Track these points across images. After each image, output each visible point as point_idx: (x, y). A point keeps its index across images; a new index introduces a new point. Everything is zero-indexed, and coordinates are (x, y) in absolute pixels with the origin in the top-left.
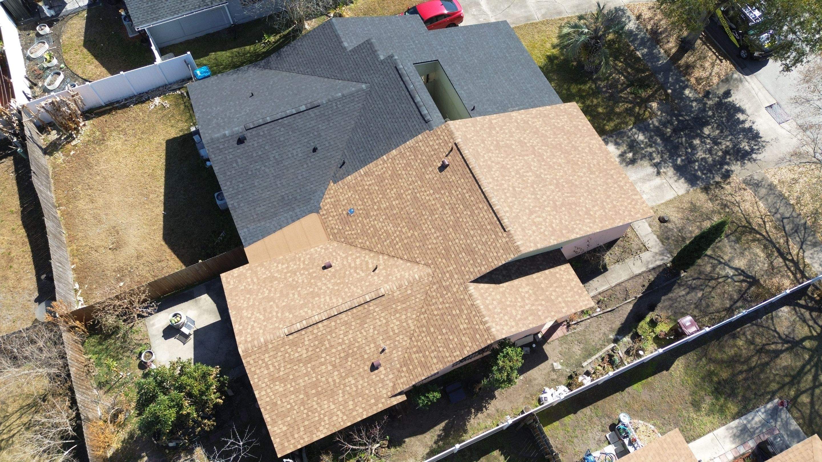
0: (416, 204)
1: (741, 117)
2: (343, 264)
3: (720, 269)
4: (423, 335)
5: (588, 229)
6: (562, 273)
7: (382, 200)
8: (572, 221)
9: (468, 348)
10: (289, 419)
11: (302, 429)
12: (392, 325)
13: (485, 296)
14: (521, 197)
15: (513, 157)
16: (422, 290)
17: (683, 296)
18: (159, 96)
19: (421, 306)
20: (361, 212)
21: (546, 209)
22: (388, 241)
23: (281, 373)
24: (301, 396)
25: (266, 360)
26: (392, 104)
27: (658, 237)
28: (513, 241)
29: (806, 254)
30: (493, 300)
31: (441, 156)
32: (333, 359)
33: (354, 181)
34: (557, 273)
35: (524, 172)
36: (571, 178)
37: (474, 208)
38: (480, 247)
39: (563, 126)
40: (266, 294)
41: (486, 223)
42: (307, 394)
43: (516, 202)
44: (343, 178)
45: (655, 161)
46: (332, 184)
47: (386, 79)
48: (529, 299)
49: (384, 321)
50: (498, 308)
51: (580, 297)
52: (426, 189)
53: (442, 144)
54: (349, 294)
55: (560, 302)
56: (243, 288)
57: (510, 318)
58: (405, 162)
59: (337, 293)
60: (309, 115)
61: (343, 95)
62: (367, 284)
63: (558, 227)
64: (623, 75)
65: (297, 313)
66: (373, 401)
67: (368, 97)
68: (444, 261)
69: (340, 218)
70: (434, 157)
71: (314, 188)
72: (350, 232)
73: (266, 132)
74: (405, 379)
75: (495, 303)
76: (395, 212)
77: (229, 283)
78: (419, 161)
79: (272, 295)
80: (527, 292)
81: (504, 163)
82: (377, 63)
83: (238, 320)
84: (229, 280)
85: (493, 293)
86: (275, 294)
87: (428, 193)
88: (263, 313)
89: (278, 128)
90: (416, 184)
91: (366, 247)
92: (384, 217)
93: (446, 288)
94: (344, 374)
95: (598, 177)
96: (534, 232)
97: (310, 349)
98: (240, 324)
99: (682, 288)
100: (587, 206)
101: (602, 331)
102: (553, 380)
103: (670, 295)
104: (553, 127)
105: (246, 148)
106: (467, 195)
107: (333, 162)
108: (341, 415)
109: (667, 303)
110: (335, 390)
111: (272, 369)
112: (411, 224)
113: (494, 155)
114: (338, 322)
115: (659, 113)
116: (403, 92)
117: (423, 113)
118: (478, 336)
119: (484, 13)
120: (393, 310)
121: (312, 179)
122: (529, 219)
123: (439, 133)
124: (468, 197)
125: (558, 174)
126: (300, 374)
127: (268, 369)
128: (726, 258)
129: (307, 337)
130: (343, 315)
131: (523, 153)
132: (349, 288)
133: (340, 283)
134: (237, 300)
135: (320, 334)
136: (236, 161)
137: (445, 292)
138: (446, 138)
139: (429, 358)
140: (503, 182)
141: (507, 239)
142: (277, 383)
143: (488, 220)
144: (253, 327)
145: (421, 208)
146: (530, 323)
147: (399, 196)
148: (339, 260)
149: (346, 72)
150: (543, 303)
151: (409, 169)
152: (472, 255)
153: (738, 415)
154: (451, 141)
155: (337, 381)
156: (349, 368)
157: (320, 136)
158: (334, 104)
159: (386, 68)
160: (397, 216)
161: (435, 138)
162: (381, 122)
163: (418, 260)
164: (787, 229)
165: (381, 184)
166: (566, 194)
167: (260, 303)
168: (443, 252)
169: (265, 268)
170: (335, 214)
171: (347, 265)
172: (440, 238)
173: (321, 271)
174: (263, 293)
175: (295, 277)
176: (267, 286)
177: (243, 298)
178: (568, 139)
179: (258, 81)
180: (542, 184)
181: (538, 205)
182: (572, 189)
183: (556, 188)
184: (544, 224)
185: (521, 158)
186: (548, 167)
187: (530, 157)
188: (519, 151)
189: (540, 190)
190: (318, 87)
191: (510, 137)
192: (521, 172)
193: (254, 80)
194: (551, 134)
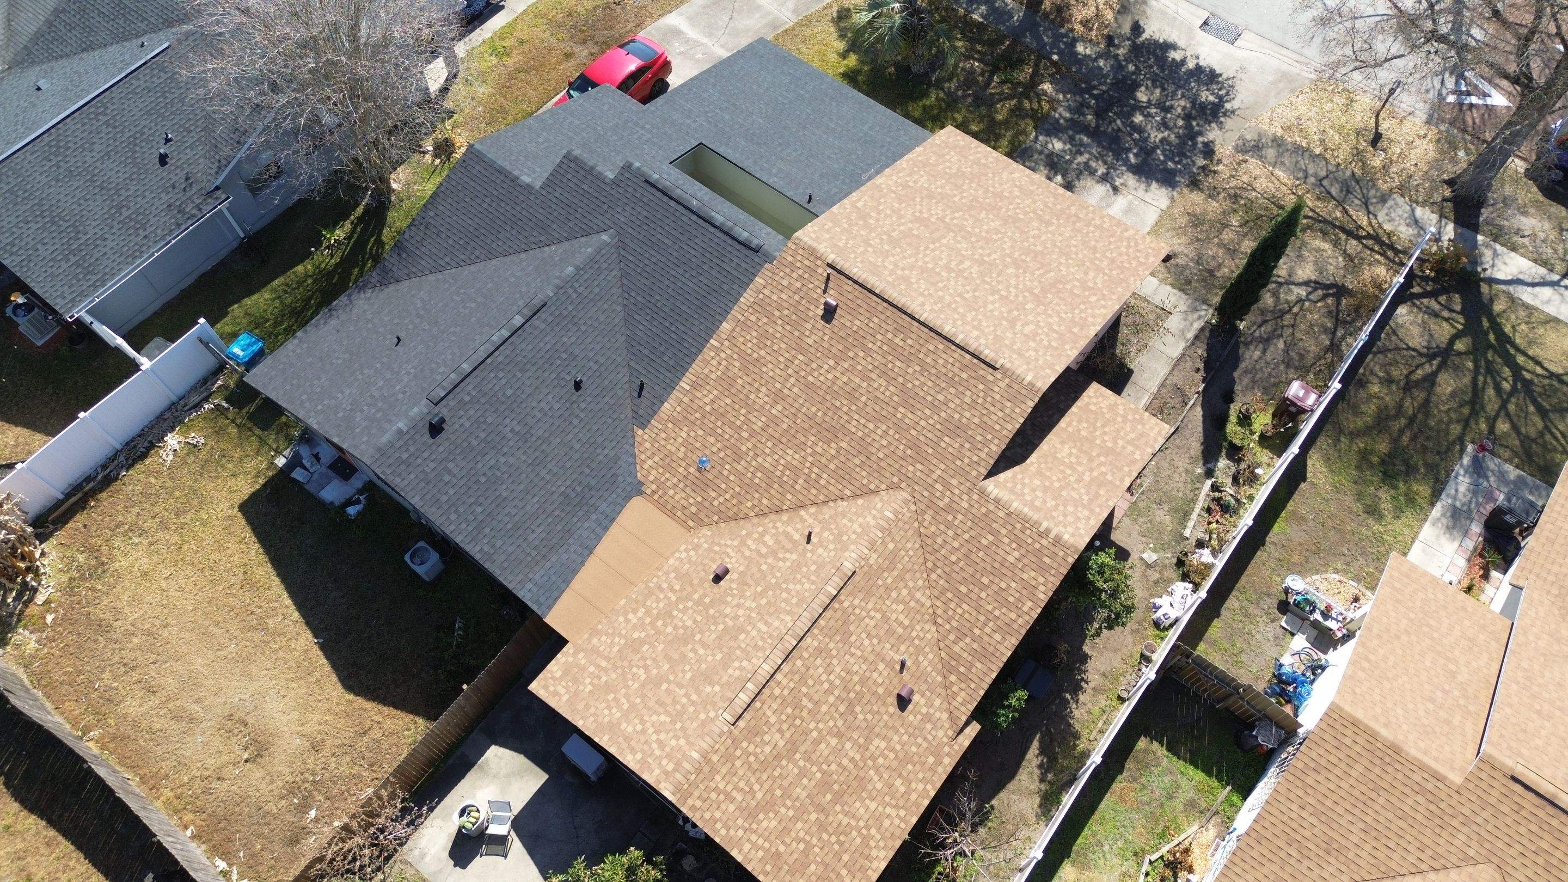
0: (815, 396)
1: (1176, 55)
2: (745, 558)
3: (1286, 293)
4: (952, 605)
5: (1103, 311)
6: (1095, 400)
7: (750, 416)
8: (1073, 309)
9: (1042, 588)
10: (813, 867)
11: (844, 872)
12: (894, 616)
14: (981, 304)
15: (926, 249)
16: (910, 533)
17: (1260, 358)
18: (172, 429)
19: (921, 560)
20: (722, 454)
21: (1027, 307)
22: (801, 481)
23: (759, 795)
24: (813, 817)
25: (721, 786)
26: (676, 247)
27: (1173, 286)
28: (1018, 380)
29: (1380, 219)
30: (1034, 490)
31: (815, 296)
32: (831, 723)
33: (679, 409)
34: (1088, 404)
35: (958, 265)
36: (1026, 244)
37: (921, 356)
38: (967, 414)
39: (959, 169)
40: (643, 677)
41: (957, 371)
42: (821, 809)
43: (980, 317)
44: (655, 413)
45: (1100, 173)
46: (640, 432)
47: (639, 209)
48: (1080, 464)
49: (878, 616)
50: (1048, 500)
51: (1144, 425)
52: (819, 362)
53: (806, 276)
54: (794, 601)
55: (1123, 447)
56: (590, 688)
57: (1076, 506)
58: (754, 334)
59: (772, 609)
60: (536, 328)
61: (578, 269)
62: (813, 568)
63: (1063, 328)
64: (975, 59)
65: (725, 679)
66: (931, 760)
67: (623, 253)
68: (919, 466)
69: (688, 483)
70: (804, 302)
71: (612, 454)
72: (721, 499)
73: (474, 393)
74: (963, 694)
75: (1038, 494)
76: (785, 426)
77: (556, 693)
78: (779, 322)
79: (655, 672)
80: (1070, 454)
81: (920, 263)
82: (608, 189)
83: (624, 745)
84: (552, 689)
85: (1027, 481)
86: (659, 667)
87: (826, 367)
88: (661, 710)
89: (492, 375)
90: (797, 362)
91: (767, 510)
92: (769, 444)
93: (949, 509)
94: (861, 741)
95: (1059, 226)
96: (1036, 351)
97: (785, 727)
98: (633, 751)
99: (1252, 347)
100: (1077, 277)
101: (1181, 469)
102: (1156, 582)
103: (1243, 365)
104: (946, 177)
105: (453, 438)
106: (897, 340)
107: (620, 393)
108: (893, 812)
109: (1246, 381)
110: (862, 774)
111: (739, 797)
112: (826, 433)
113: (897, 257)
114: (806, 655)
115: (1061, 97)
116: (684, 218)
117: (741, 239)
118: (1047, 560)
119: (697, 44)
120: (882, 590)
121: (600, 440)
122: (1015, 334)
123: (790, 259)
124: (901, 344)
125: (1005, 246)
126: (790, 779)
127: (733, 800)
129: (769, 709)
130: (808, 640)
131: (934, 236)
132: (787, 590)
133: (765, 591)
134: (594, 715)
135: (786, 692)
136: (445, 468)
137: (950, 518)
138: (807, 262)
139: (986, 638)
140: (940, 293)
141: (1007, 381)
142: (761, 816)
143: (957, 364)
144: (661, 744)
145: (828, 397)
146: (1107, 500)
147: (778, 396)
148: (733, 554)
149: (555, 226)
150: (1102, 459)
151: (769, 343)
152: (962, 434)
153: (1436, 495)
154: (819, 263)
155: (858, 757)
156: (864, 725)
157: (574, 358)
158: (570, 291)
159: (630, 190)
160: (793, 432)
161: (788, 271)
162: (672, 286)
163: (872, 487)
164: (1334, 193)
165: (734, 391)
166: (1037, 272)
167: (643, 697)
168: (909, 452)
169: (607, 634)
170: (675, 480)
171: (754, 555)
172: (891, 432)
173: (716, 588)
174: (635, 677)
175: (676, 621)
176: (633, 663)
177: (604, 705)
178: (980, 186)
179: (390, 312)
180: (995, 272)
181: (1012, 307)
182: (1040, 259)
183: (1017, 269)
184: (1040, 332)
185: (937, 245)
186: (984, 242)
187: (949, 237)
188: (927, 235)
189: (999, 283)
190: (519, 274)
191: (900, 218)
192: (952, 266)
193: (380, 313)
194: (952, 190)
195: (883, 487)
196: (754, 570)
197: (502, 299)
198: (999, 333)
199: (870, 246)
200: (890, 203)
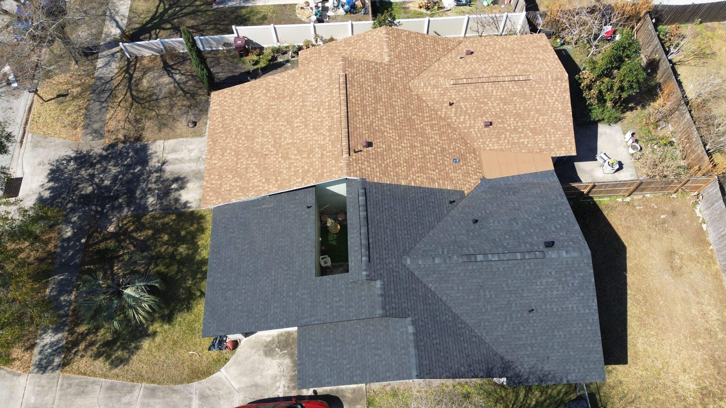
0: (402, 133)
1: (47, 194)
2: (475, 121)
3: (182, 80)
4: (431, 56)
7: (427, 153)
8: (286, 84)
10: (535, 45)
12: (451, 67)
13: (379, 55)
14: (316, 103)
15: (303, 141)
16: (421, 77)
19: (426, 71)
20: (448, 156)
21: (301, 93)
22: (434, 122)
24: (525, 51)
25: (548, 68)
26: (388, 226)
31: (365, 154)
32: (499, 61)
33: (446, 182)
35: (300, 126)
36: (261, 123)
37: (359, 102)
39: (233, 177)
40: (541, 118)
41: (356, 88)
42: (521, 51)
43: (324, 97)
44: (455, 191)
45: (157, 175)
46: (466, 192)
47: (384, 256)
49: (456, 69)
50: (373, 47)
52: (389, 138)
53: (360, 162)
54: (478, 90)
56: (559, 133)
57: (368, 40)
58: (397, 170)
59: (487, 94)
60: (474, 250)
61: (434, 258)
62: (461, 93)
63: (301, 78)
65: (520, 89)
67: (408, 250)
68: (398, 85)
69: (466, 162)
70: (371, 157)
71: (483, 194)
72: (461, 147)
73: (523, 245)
74: (451, 43)
75: (374, 50)
76: (420, 138)
77: (570, 143)
78: (386, 162)
79: (536, 115)
81: (314, 134)
82: (386, 279)
83: (565, 102)
84: (570, 146)
85: (372, 57)
86: (534, 115)
87: (389, 135)
88: (546, 101)
89: (509, 246)
90: (395, 147)
91: (452, 129)
92: (431, 140)
93: (403, 69)
94: (493, 54)
95: (236, 126)
96: (323, 73)
97: (514, 67)
98: (565, 98)
99: (219, 77)
100: (264, 97)
103: (230, 75)
104: (243, 177)
105: (545, 237)
106: (360, 114)
107: (460, 209)
109: (237, 70)
110: (501, 50)
112: (411, 122)
113: (319, 142)
115: (114, 219)
116: (373, 231)
117: (364, 198)
118: (396, 35)
120: (448, 73)
121: (483, 201)
122: (321, 84)
123: (358, 172)
124: (360, 112)
125: (270, 126)
126: (524, 59)
127: (547, 65)
128: (172, 86)
131: (290, 146)
133: (482, 103)
136: (556, 229)
137: (406, 68)
138: (355, 165)
140: (324, 116)
142: (541, 58)
143: (353, 88)
144: (555, 91)
145: (399, 128)
147: (413, 147)
148: (477, 127)
149: (420, 294)
151: (396, 162)
154: (351, 160)
155: (498, 52)
156: (489, 56)
157: (468, 231)
159: (379, 267)
160: (420, 134)
161: (363, 171)
162: (404, 217)
163: (416, 97)
165: (423, 165)
166: (276, 107)
167: (547, 111)
168: (396, 91)
169: (538, 145)
170: (470, 168)
171: (471, 119)
172: (394, 100)
173: (494, 121)
174: (543, 120)
175: (515, 125)
176: (540, 126)
177: (560, 122)
178: (237, 164)
179: (519, 339)
180: (291, 116)
181: (306, 96)
182: (266, 113)
183: (281, 113)
184: (311, 80)
185: (295, 141)
186: (275, 133)
187: (285, 142)
188: (293, 148)
189: (296, 110)
190: (456, 288)
191: (292, 163)
192: (303, 127)
193: (524, 345)
194: (251, 168)
195: (413, 93)
196: (477, 114)
197: (474, 281)
198: (327, 87)
199: (322, 154)
200: (286, 174)
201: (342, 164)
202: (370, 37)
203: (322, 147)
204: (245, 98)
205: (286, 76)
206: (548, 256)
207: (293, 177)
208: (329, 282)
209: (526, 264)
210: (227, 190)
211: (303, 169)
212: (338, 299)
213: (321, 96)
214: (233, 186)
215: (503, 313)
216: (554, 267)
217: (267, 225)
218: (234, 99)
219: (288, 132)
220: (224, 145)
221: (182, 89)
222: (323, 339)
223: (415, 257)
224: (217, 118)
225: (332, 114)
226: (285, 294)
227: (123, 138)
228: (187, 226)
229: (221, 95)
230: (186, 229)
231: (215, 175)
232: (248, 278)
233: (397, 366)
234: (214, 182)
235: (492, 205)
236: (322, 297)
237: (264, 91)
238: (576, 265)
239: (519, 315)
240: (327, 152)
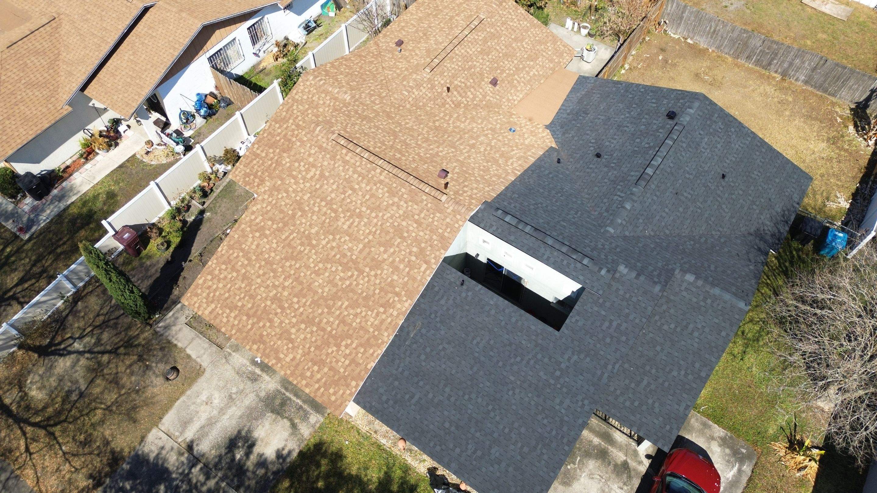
0: (449, 143)
2: (481, 88)
3: (90, 343)
4: (374, 70)
7: (488, 142)
8: (276, 204)
13: (332, 100)
14: (341, 186)
15: (375, 232)
16: (394, 89)
18: (849, 209)
19: (389, 83)
20: (502, 131)
21: (309, 195)
22: (455, 116)
26: (556, 220)
27: (176, 346)
30: (324, 104)
31: (454, 182)
33: (533, 151)
35: (352, 223)
36: (297, 266)
38: (358, 122)
40: (524, 43)
43: (343, 174)
44: (547, 151)
46: (554, 145)
47: (592, 244)
49: (412, 61)
50: (317, 99)
52: (448, 155)
53: (461, 192)
54: (454, 60)
56: (549, 45)
58: (492, 173)
59: (465, 58)
61: (622, 208)
62: (446, 74)
63: (287, 182)
65: (485, 33)
66: (388, 34)
68: (388, 110)
69: (519, 125)
70: (461, 181)
72: (499, 117)
73: (658, 134)
75: (321, 102)
76: (467, 135)
77: (564, 46)
78: (476, 175)
79: (519, 44)
82: (621, 260)
84: (566, 49)
87: (444, 153)
88: (513, 27)
89: (652, 144)
90: (463, 157)
91: (473, 110)
92: (475, 131)
93: (371, 95)
94: (420, 29)
95: (266, 299)
96: (310, 155)
100: (265, 240)
101: (219, 215)
103: (151, 280)
104: (351, 332)
110: (420, 22)
113: (397, 215)
116: (556, 234)
117: (510, 216)
122: (321, 166)
123: (473, 201)
124: (397, 154)
125: (314, 257)
128: (83, 362)
131: (367, 250)
133: (470, 68)
136: (657, 103)
137: (372, 92)
138: (461, 198)
140: (368, 188)
144: (510, 13)
145: (441, 142)
147: (473, 146)
148: (489, 92)
149: (652, 246)
151: (482, 168)
154: (452, 197)
155: (422, 25)
157: (606, 166)
158: (622, 195)
159: (603, 257)
161: (474, 196)
162: (553, 202)
165: (500, 153)
166: (295, 235)
167: (522, 34)
168: (393, 115)
170: (527, 127)
171: (477, 89)
172: (403, 123)
173: (495, 76)
174: (528, 44)
175: (513, 65)
176: (530, 51)
178: (324, 330)
179: (742, 207)
180: (326, 225)
181: (319, 192)
182: (290, 251)
183: (310, 233)
184: (304, 173)
185: (366, 240)
186: (330, 257)
187: (356, 253)
188: (373, 249)
189: (325, 213)
190: (664, 214)
191: (394, 261)
192: (357, 220)
193: (749, 208)
194: (349, 315)
197: (667, 194)
198: (333, 162)
199: (416, 222)
200: (400, 278)
201: (451, 208)
202: (300, 95)
203: (406, 216)
204: (240, 263)
205: (266, 197)
206: (685, 123)
207: (412, 272)
208: (577, 321)
209: (680, 144)
210: (349, 365)
211: (413, 254)
212: (607, 324)
213: (339, 175)
214: (350, 354)
215: (711, 199)
216: (696, 127)
217: (441, 347)
218: (225, 278)
219: (345, 241)
220: (278, 330)
221: (103, 353)
222: (627, 381)
223: (608, 221)
224: (227, 317)
225: (375, 179)
226: (552, 382)
227: (91, 481)
228: (316, 473)
229: (199, 291)
230: (318, 478)
231: (308, 369)
232: (492, 414)
233: (721, 318)
234: (319, 376)
235: (588, 134)
236: (590, 341)
237: (257, 234)
238: (706, 111)
239: (721, 188)
240: (418, 215)
